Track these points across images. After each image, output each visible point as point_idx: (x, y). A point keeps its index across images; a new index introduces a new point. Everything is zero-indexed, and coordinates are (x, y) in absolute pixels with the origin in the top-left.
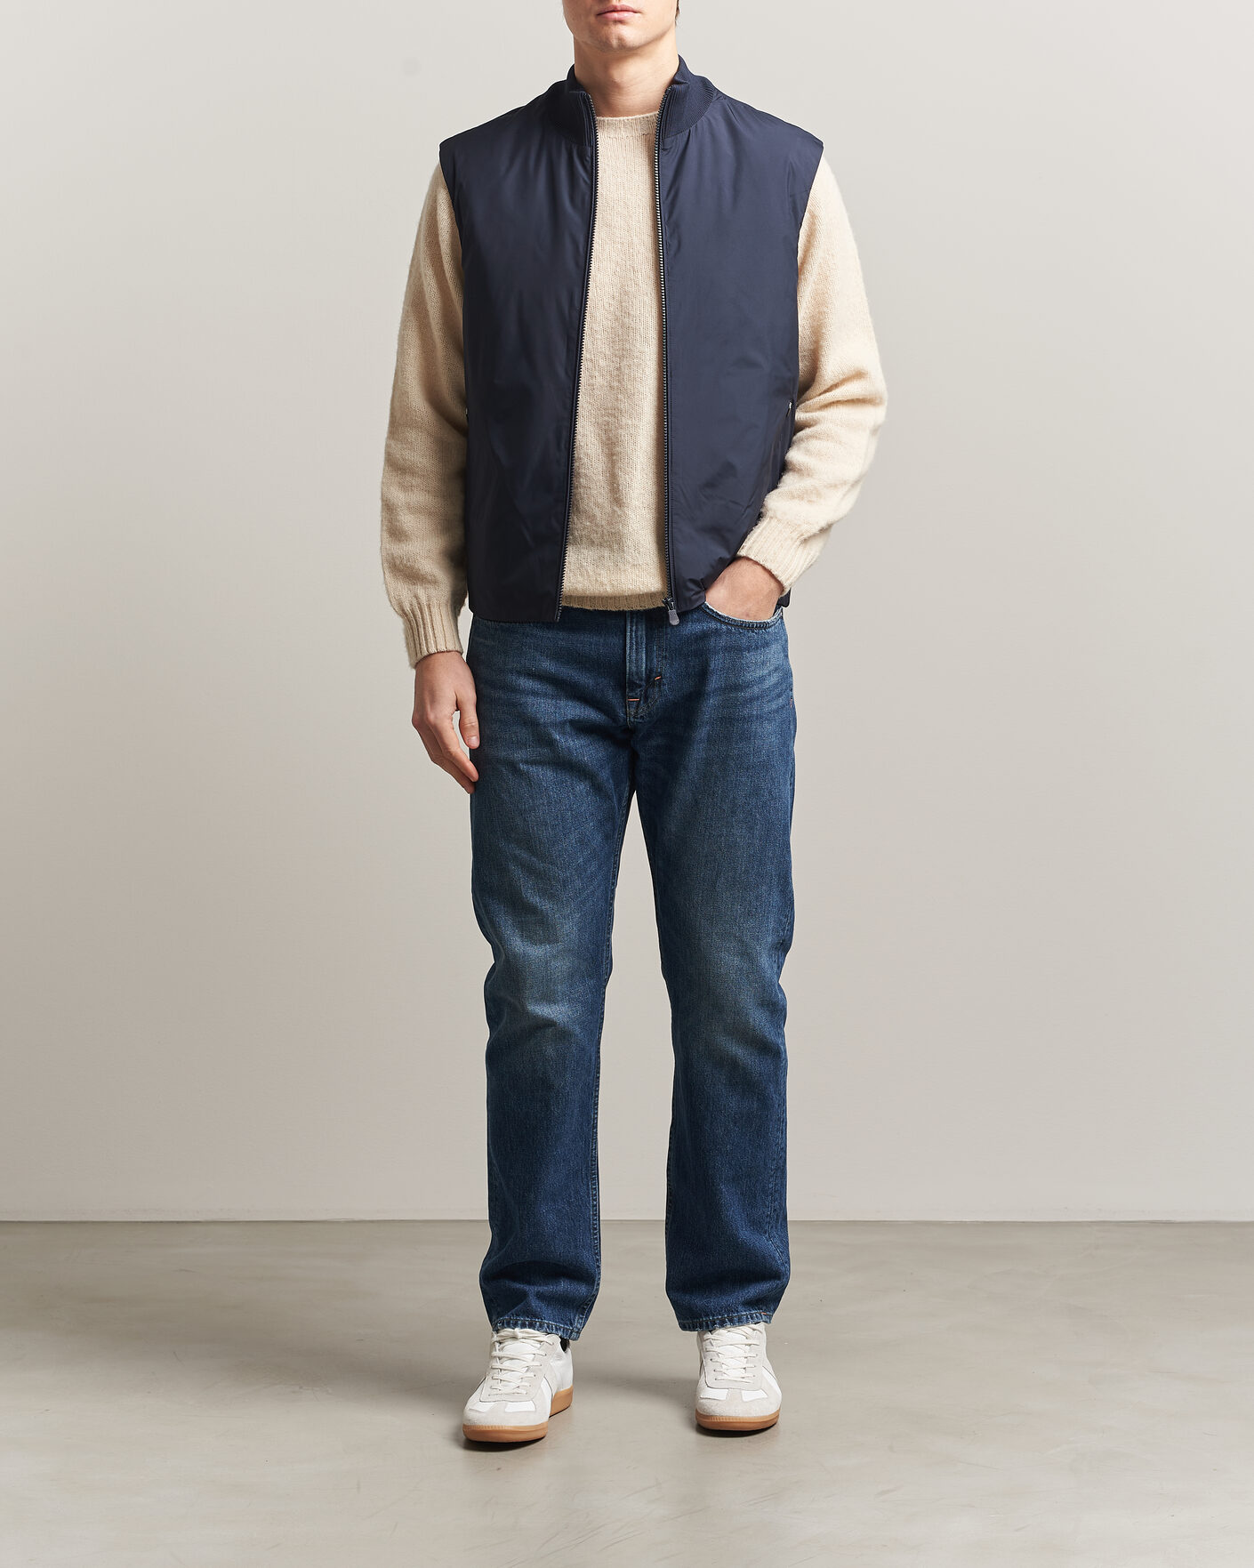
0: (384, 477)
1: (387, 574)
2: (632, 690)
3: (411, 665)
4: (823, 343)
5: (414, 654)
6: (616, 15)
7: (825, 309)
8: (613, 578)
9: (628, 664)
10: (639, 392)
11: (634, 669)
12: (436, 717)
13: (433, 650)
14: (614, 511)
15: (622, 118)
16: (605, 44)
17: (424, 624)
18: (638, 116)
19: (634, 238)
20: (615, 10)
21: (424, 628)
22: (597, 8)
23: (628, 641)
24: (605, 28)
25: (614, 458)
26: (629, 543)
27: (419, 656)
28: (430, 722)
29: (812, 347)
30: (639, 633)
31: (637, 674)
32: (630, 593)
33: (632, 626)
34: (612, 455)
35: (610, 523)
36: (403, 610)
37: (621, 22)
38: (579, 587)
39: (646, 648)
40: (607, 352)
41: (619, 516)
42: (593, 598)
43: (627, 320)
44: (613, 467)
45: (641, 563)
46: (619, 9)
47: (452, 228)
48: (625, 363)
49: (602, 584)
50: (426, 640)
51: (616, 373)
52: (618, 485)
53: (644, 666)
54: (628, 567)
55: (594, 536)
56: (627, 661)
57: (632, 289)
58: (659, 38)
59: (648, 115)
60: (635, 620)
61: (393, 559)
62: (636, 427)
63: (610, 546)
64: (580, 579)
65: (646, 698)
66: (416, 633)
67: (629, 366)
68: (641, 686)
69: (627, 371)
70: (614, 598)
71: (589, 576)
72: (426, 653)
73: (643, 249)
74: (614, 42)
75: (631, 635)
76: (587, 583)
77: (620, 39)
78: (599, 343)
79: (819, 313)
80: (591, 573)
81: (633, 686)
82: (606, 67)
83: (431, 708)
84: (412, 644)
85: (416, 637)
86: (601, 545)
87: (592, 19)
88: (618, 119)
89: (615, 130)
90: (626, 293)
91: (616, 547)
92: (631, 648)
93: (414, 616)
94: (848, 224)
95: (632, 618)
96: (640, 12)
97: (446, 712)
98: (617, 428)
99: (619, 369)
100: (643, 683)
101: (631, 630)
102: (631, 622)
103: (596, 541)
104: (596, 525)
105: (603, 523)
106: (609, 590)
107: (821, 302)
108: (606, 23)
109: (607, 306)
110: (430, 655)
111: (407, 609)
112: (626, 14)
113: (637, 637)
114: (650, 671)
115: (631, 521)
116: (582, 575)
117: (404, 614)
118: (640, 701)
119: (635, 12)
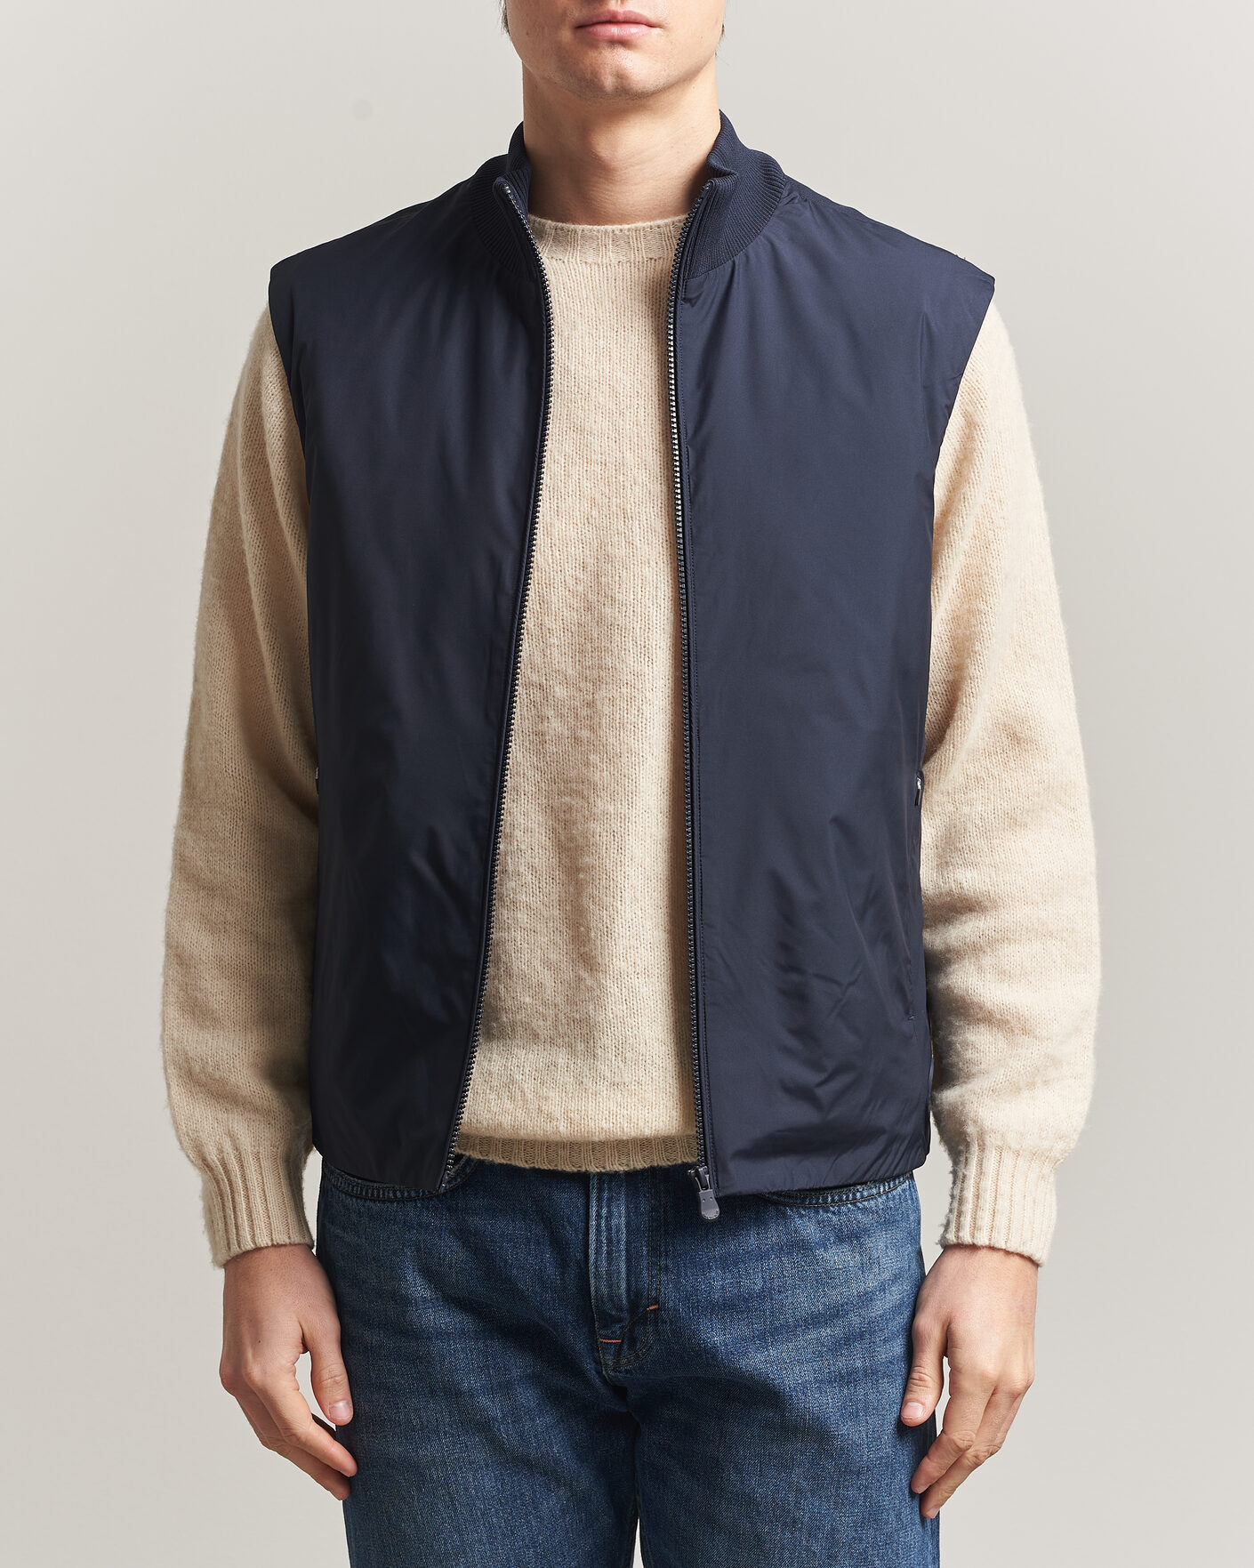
0: (171, 899)
1: (175, 1089)
2: (605, 1327)
3: (215, 1261)
4: (972, 670)
5: (223, 1243)
6: (614, 30)
7: (982, 606)
8: (573, 1106)
9: (592, 1281)
10: (630, 751)
11: (604, 1290)
12: (264, 1372)
13: (264, 1241)
14: (579, 979)
15: (609, 228)
16: (589, 84)
17: (246, 1188)
18: (640, 224)
19: (628, 455)
20: (613, 20)
21: (247, 1197)
22: (577, 13)
23: (592, 1237)
24: (593, 54)
25: (581, 876)
26: (606, 1041)
27: (235, 1250)
28: (252, 1381)
29: (951, 677)
30: (614, 1222)
31: (611, 1298)
32: (602, 1137)
33: (600, 1207)
34: (578, 870)
35: (571, 1001)
36: (204, 1160)
37: (624, 43)
38: (507, 1121)
39: (627, 1251)
40: (570, 671)
41: (590, 989)
42: (530, 1145)
43: (608, 610)
44: (579, 894)
45: (626, 1080)
46: (620, 18)
47: (288, 430)
48: (603, 693)
49: (550, 1117)
50: (251, 1220)
51: (584, 712)
52: (588, 929)
53: (623, 1285)
54: (602, 1087)
55: (538, 1024)
56: (591, 1275)
57: (621, 552)
58: (688, 77)
59: (660, 222)
60: (606, 1195)
61: (187, 1060)
62: (623, 818)
63: (570, 1046)
64: (508, 1105)
65: (633, 1342)
66: (229, 1205)
67: (612, 700)
68: (620, 1320)
69: (606, 710)
70: (572, 1146)
71: (525, 1101)
72: (250, 1246)
73: (642, 477)
74: (609, 82)
75: (598, 1225)
76: (520, 1114)
77: (620, 76)
78: (556, 652)
79: (969, 611)
80: (530, 1096)
81: (608, 1321)
82: (585, 130)
83: (254, 1356)
84: (221, 1226)
85: (230, 1212)
86: (552, 1042)
87: (566, 35)
88: (602, 228)
89: (597, 250)
90: (609, 558)
91: (580, 1047)
92: (598, 1252)
93: (227, 1172)
94: (1028, 445)
95: (600, 1190)
96: (659, 26)
97: (284, 1362)
98: (586, 820)
99: (591, 704)
100: (625, 1315)
101: (599, 1216)
102: (599, 1199)
103: (543, 1034)
104: (544, 1003)
105: (559, 1000)
106: (562, 1129)
107: (974, 591)
108: (594, 44)
109: (571, 582)
110: (258, 1249)
111: (213, 1157)
112: (632, 31)
113: (609, 1229)
114: (635, 1296)
115: (611, 1000)
116: (512, 1098)
117: (205, 1165)
118: (621, 1345)
119: (651, 25)
